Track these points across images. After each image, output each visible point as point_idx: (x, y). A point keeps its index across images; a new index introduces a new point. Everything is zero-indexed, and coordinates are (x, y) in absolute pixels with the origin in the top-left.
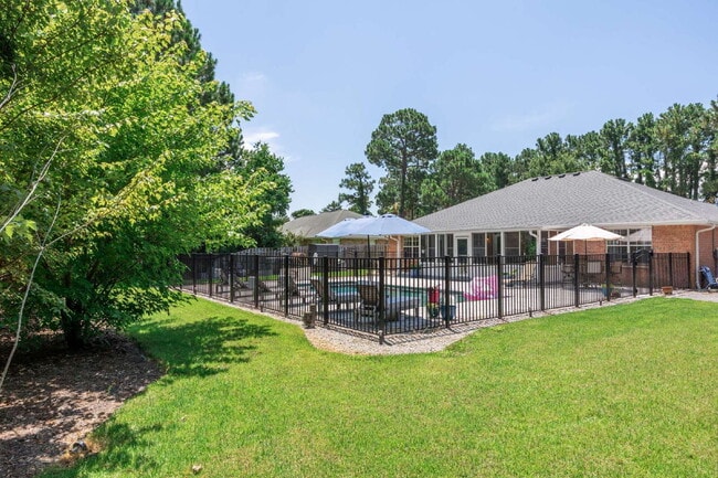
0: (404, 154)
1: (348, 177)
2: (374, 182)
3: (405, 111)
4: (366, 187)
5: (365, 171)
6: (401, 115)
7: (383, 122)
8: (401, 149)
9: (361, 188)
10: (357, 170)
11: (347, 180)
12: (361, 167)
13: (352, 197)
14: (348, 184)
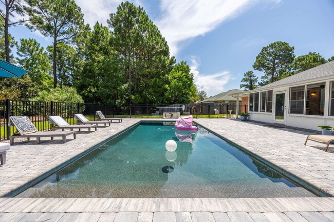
0: (274, 63)
1: (245, 77)
2: (258, 78)
3: (275, 43)
4: (253, 81)
5: (253, 74)
6: (272, 46)
7: (263, 51)
8: (272, 62)
9: (251, 82)
10: (249, 74)
11: (244, 79)
12: (251, 72)
13: (246, 85)
14: (245, 80)
